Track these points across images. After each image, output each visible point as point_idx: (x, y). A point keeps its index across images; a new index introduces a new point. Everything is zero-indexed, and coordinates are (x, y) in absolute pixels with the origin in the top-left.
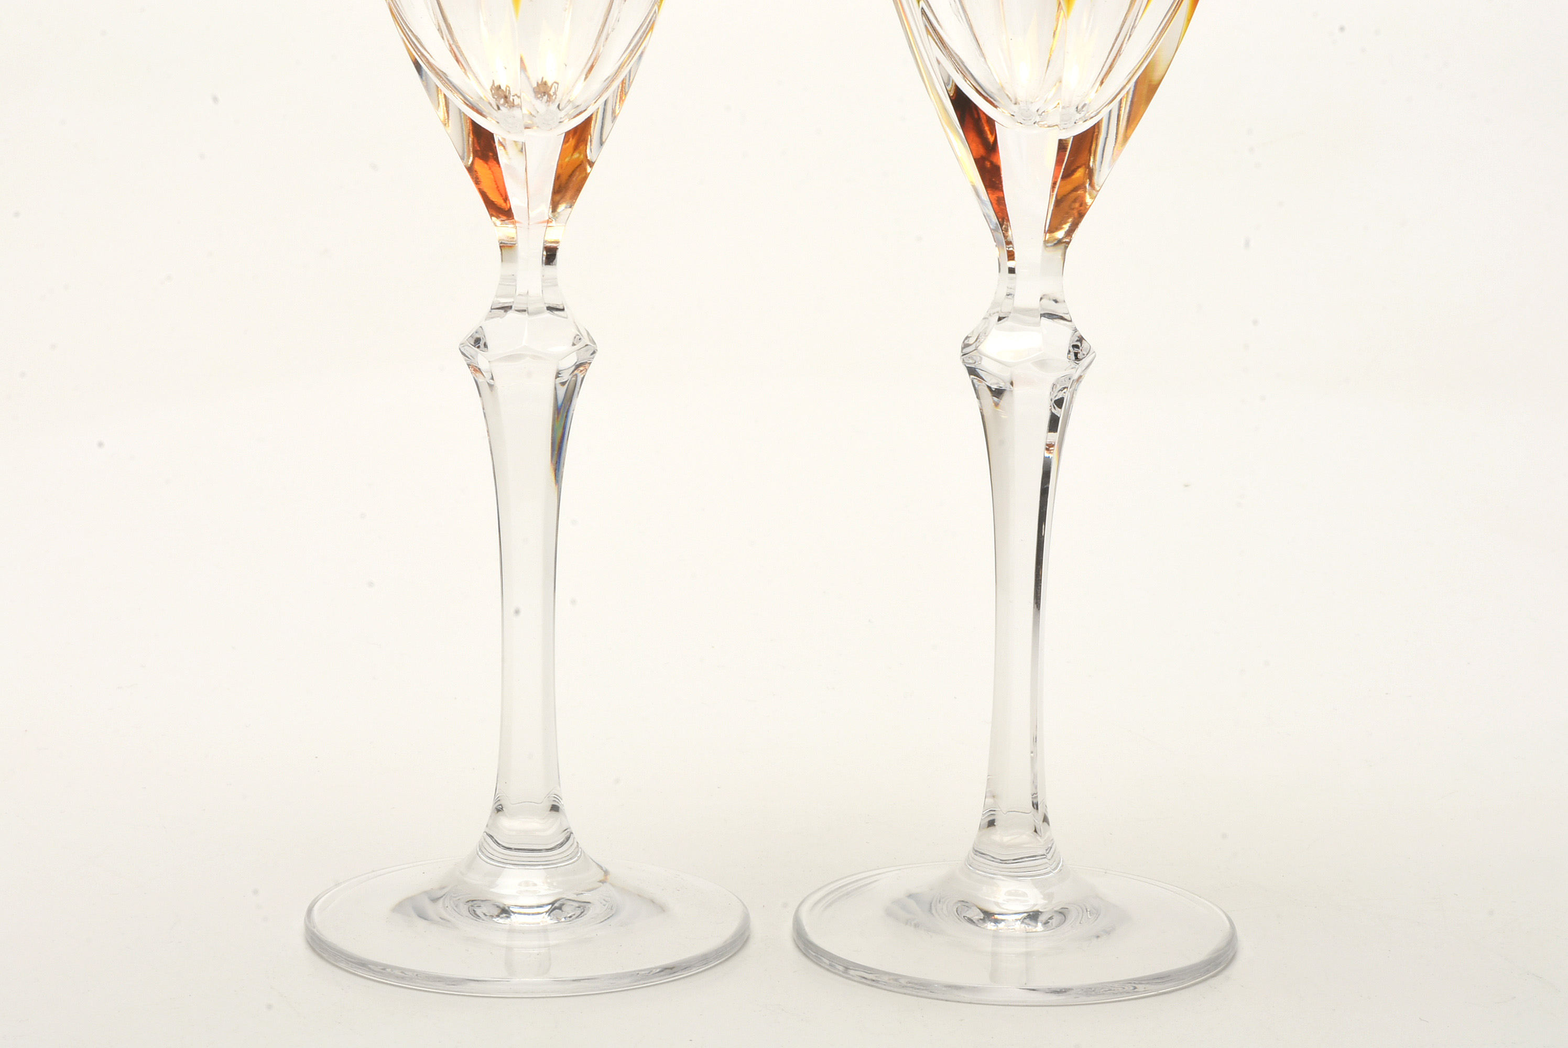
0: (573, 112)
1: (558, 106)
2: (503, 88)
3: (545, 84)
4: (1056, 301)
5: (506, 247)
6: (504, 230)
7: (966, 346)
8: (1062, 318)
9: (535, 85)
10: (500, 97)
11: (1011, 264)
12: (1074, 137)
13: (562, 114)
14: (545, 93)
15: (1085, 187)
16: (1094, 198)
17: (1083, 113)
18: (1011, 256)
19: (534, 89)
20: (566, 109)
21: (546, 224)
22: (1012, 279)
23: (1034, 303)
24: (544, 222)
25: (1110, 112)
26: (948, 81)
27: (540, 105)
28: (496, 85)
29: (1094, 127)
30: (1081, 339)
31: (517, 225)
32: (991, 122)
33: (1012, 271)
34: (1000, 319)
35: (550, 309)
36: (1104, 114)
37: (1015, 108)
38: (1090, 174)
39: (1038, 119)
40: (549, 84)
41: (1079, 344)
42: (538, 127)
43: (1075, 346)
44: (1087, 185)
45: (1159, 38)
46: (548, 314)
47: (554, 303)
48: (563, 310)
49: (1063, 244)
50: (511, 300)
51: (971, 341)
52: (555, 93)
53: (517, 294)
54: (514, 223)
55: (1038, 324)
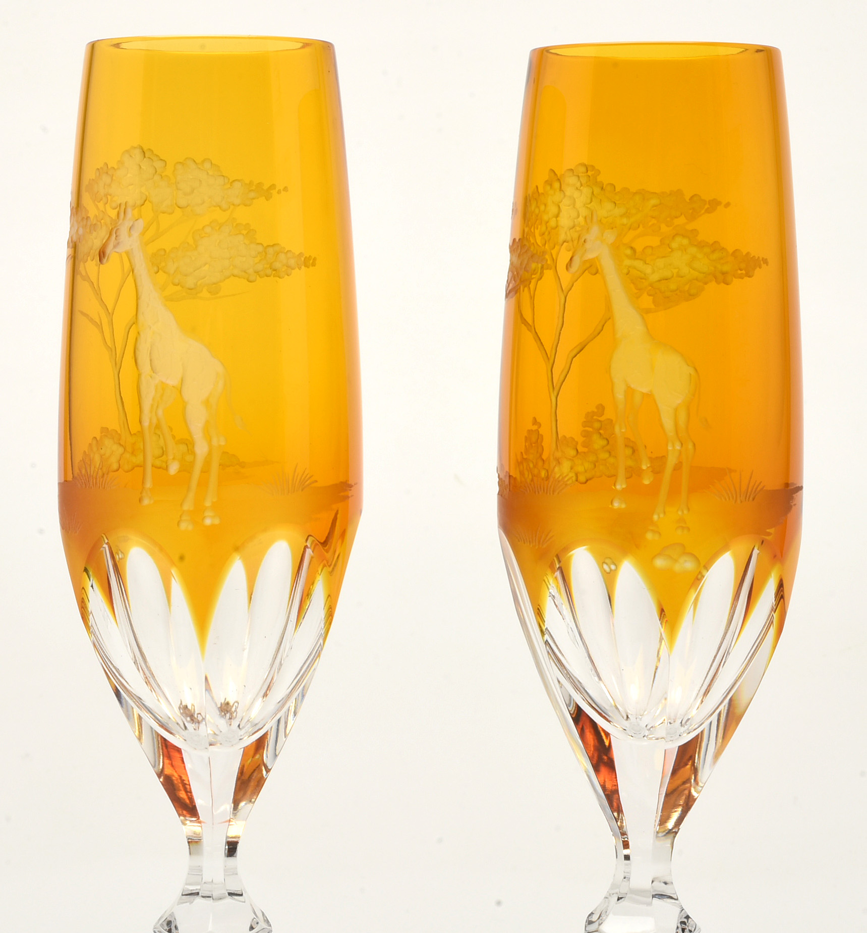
0: (251, 730)
1: (239, 726)
2: (189, 707)
3: (228, 704)
4: (666, 883)
5: (194, 842)
6: (191, 827)
7: (590, 922)
8: (671, 898)
9: (219, 706)
10: (187, 715)
11: (626, 852)
12: (679, 747)
13: (242, 732)
14: (227, 712)
15: (691, 782)
16: (699, 792)
17: (686, 727)
18: (626, 845)
19: (218, 708)
20: (246, 728)
21: (228, 823)
22: (627, 865)
23: (647, 885)
24: (226, 822)
25: (711, 723)
26: (570, 701)
27: (222, 723)
28: (184, 704)
29: (698, 736)
30: (688, 917)
31: (202, 824)
32: (607, 735)
33: (627, 858)
34: (619, 899)
35: (230, 894)
36: (705, 726)
37: (626, 724)
38: (695, 771)
39: (647, 733)
40: (231, 704)
41: (686, 920)
42: (221, 744)
43: (683, 923)
44: (692, 781)
45: (747, 665)
46: (229, 900)
47: (233, 889)
48: (241, 895)
49: (672, 833)
50: (198, 887)
51: (594, 918)
52: (236, 711)
53: (204, 881)
54: (200, 822)
55: (650, 904)
